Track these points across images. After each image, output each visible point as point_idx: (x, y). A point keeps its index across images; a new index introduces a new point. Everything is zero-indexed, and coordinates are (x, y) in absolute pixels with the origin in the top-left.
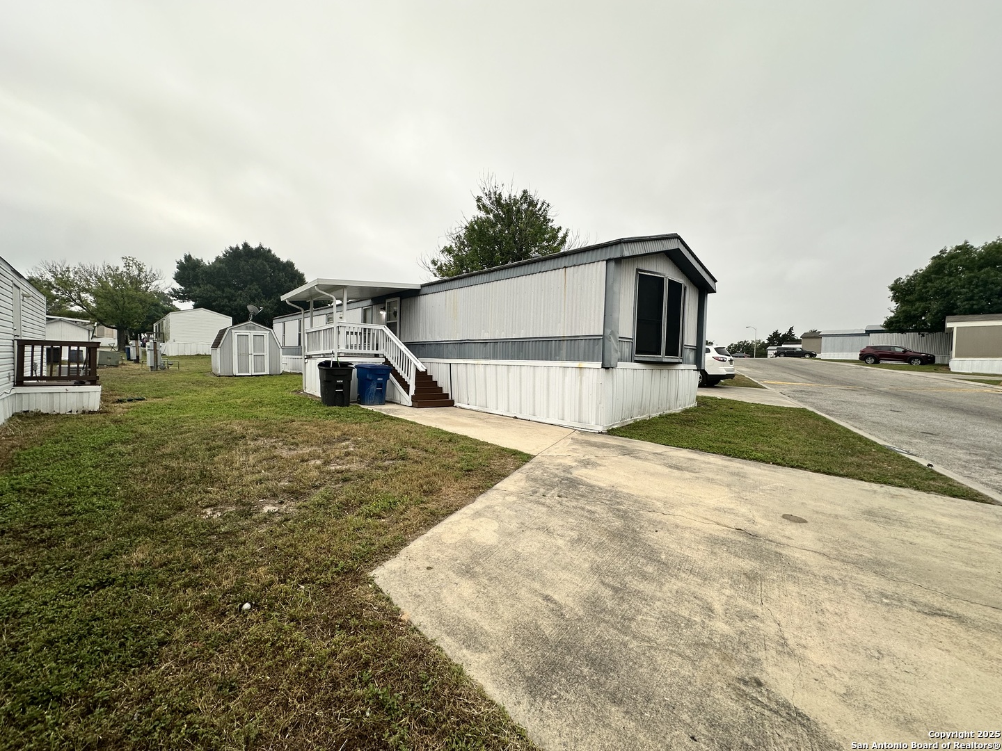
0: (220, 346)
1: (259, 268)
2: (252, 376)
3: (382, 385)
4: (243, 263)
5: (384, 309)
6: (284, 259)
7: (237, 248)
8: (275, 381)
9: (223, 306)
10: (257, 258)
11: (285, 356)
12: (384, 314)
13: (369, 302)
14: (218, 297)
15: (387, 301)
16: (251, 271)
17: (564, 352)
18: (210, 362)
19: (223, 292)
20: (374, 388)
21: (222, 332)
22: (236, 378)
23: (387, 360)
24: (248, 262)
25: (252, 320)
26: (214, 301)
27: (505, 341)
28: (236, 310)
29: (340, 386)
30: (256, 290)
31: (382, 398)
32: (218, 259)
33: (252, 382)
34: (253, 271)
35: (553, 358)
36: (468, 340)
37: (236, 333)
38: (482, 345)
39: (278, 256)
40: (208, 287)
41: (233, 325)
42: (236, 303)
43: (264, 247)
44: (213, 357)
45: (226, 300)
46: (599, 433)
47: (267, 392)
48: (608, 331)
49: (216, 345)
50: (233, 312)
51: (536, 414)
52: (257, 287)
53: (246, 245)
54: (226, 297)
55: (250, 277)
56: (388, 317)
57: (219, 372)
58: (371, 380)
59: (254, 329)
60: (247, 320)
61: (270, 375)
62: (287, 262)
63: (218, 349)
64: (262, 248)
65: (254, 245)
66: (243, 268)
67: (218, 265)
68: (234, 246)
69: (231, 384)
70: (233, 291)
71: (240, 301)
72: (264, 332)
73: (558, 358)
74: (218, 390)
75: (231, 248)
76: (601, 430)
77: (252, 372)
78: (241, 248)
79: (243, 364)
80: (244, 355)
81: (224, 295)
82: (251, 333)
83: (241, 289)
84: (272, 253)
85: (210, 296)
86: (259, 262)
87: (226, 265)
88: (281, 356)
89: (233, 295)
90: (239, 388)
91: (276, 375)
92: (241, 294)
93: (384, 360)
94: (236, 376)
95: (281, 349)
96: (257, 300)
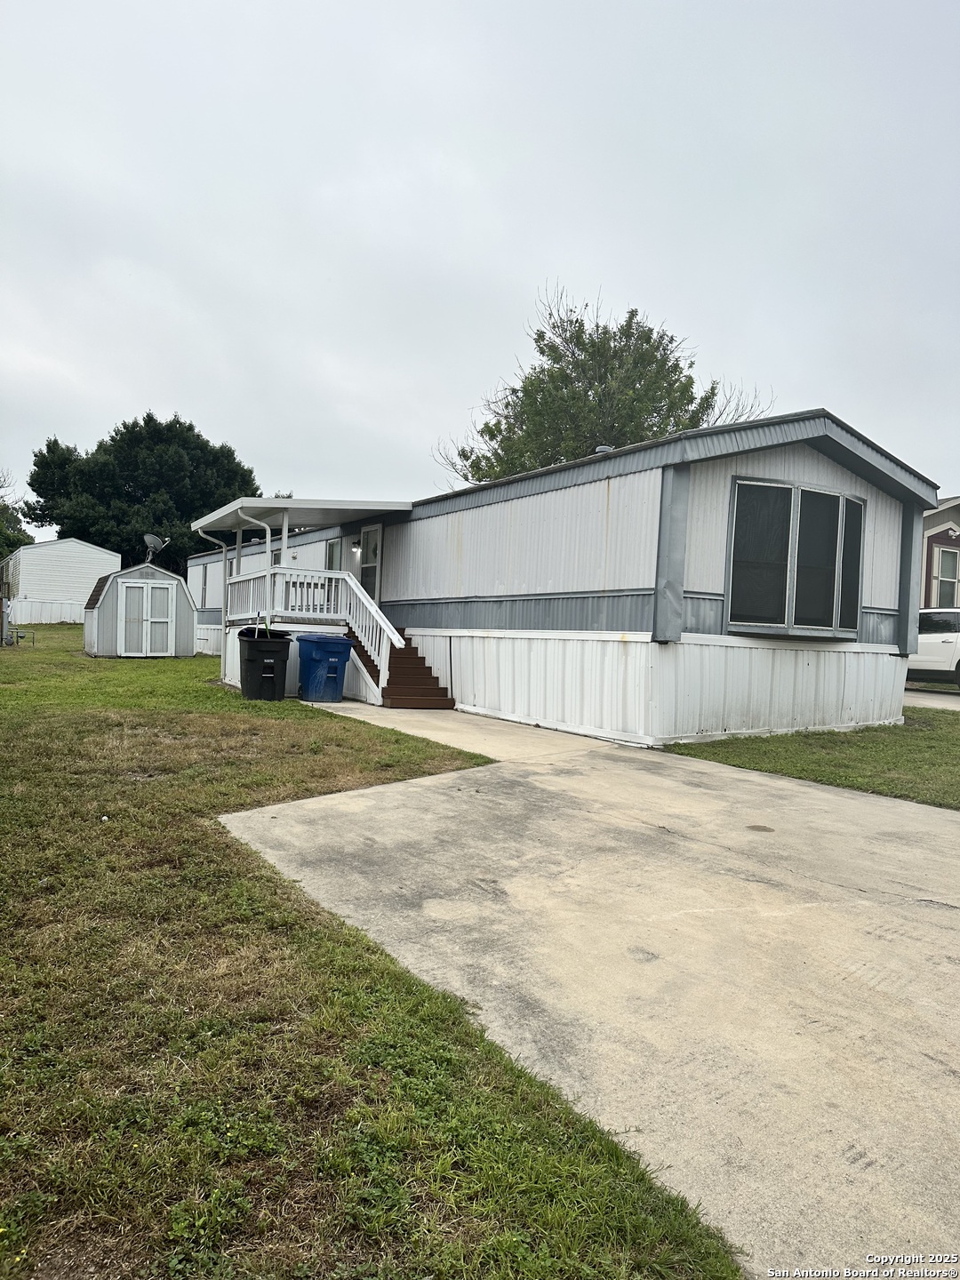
0: (98, 605)
1: (171, 462)
2: (146, 658)
3: (337, 672)
4: (144, 453)
5: (357, 544)
6: (215, 442)
7: (135, 424)
8: (181, 665)
9: (108, 533)
10: (168, 441)
11: (201, 626)
12: (358, 552)
13: (336, 532)
14: (100, 517)
15: (364, 529)
16: (157, 467)
17: (604, 617)
18: (82, 635)
19: (109, 507)
20: (322, 673)
21: (102, 582)
22: (122, 660)
23: (350, 629)
24: (152, 451)
25: (152, 562)
26: (93, 525)
27: (527, 599)
28: (129, 540)
29: (270, 668)
30: (165, 503)
31: (337, 692)
32: (101, 445)
33: (144, 668)
34: (161, 468)
35: (589, 627)
36: (476, 597)
37: (123, 584)
38: (495, 605)
39: (205, 436)
40: (85, 498)
41: (123, 567)
42: (129, 527)
43: (182, 421)
44: (86, 627)
45: (113, 523)
46: (648, 748)
47: (166, 681)
48: (663, 582)
49: (91, 604)
50: (124, 545)
51: (566, 720)
52: (166, 497)
53: (150, 419)
54: (114, 517)
55: (154, 479)
56: (365, 558)
57: (95, 650)
58: (319, 661)
59: (152, 576)
60: (143, 561)
61: (176, 657)
62: (223, 448)
63: (96, 611)
64: (178, 422)
65: (163, 418)
66: (144, 462)
67: (102, 458)
68: (130, 421)
69: (113, 669)
70: (125, 506)
71: (136, 524)
72: (170, 582)
73: (596, 625)
74: (92, 675)
75: (125, 425)
76: (651, 744)
77: (146, 652)
78: (142, 423)
79: (133, 639)
80: (134, 622)
81: (110, 513)
82: (147, 584)
83: (139, 501)
84: (196, 431)
85: (87, 515)
86: (172, 449)
87: (116, 458)
88: (196, 626)
89: (125, 513)
90: (124, 673)
91: (186, 657)
92: (139, 510)
93: (345, 630)
94: (120, 657)
95: (196, 613)
96: (165, 521)
